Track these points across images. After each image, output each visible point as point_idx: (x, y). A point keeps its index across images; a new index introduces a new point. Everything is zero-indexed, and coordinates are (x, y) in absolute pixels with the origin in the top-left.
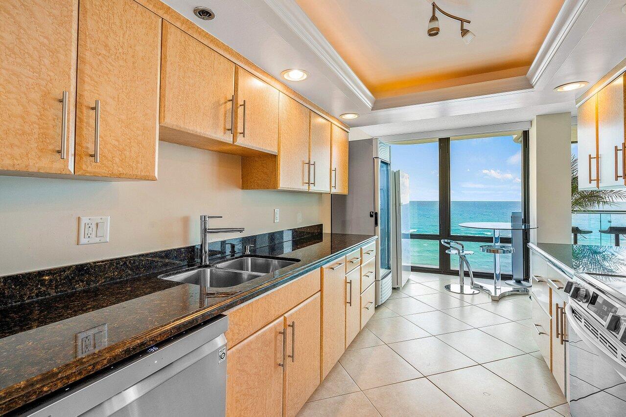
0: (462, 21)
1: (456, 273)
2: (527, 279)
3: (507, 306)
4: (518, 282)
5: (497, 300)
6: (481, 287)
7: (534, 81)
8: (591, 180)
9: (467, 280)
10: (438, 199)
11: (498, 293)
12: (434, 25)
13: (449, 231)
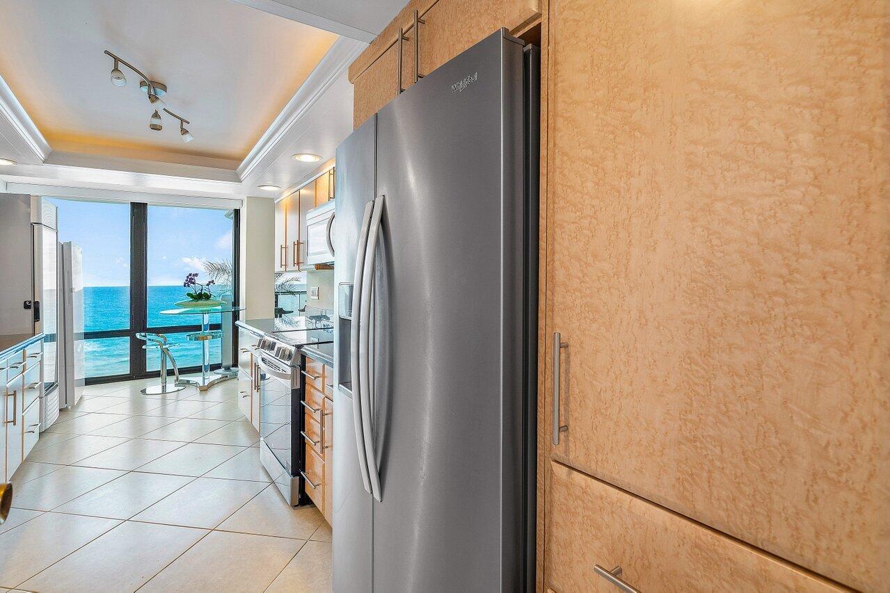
0: (182, 120)
1: (156, 374)
2: (235, 364)
3: (216, 393)
4: (227, 369)
5: (204, 389)
6: (188, 381)
7: (242, 177)
8: (281, 265)
9: (171, 379)
10: (128, 284)
11: (207, 382)
12: (156, 121)
13: (145, 322)
